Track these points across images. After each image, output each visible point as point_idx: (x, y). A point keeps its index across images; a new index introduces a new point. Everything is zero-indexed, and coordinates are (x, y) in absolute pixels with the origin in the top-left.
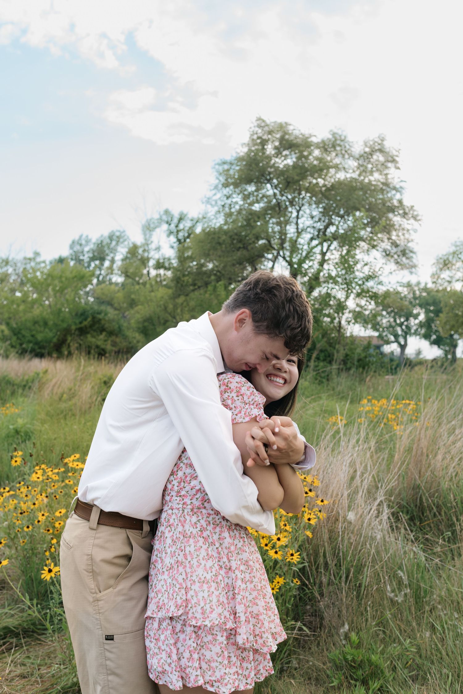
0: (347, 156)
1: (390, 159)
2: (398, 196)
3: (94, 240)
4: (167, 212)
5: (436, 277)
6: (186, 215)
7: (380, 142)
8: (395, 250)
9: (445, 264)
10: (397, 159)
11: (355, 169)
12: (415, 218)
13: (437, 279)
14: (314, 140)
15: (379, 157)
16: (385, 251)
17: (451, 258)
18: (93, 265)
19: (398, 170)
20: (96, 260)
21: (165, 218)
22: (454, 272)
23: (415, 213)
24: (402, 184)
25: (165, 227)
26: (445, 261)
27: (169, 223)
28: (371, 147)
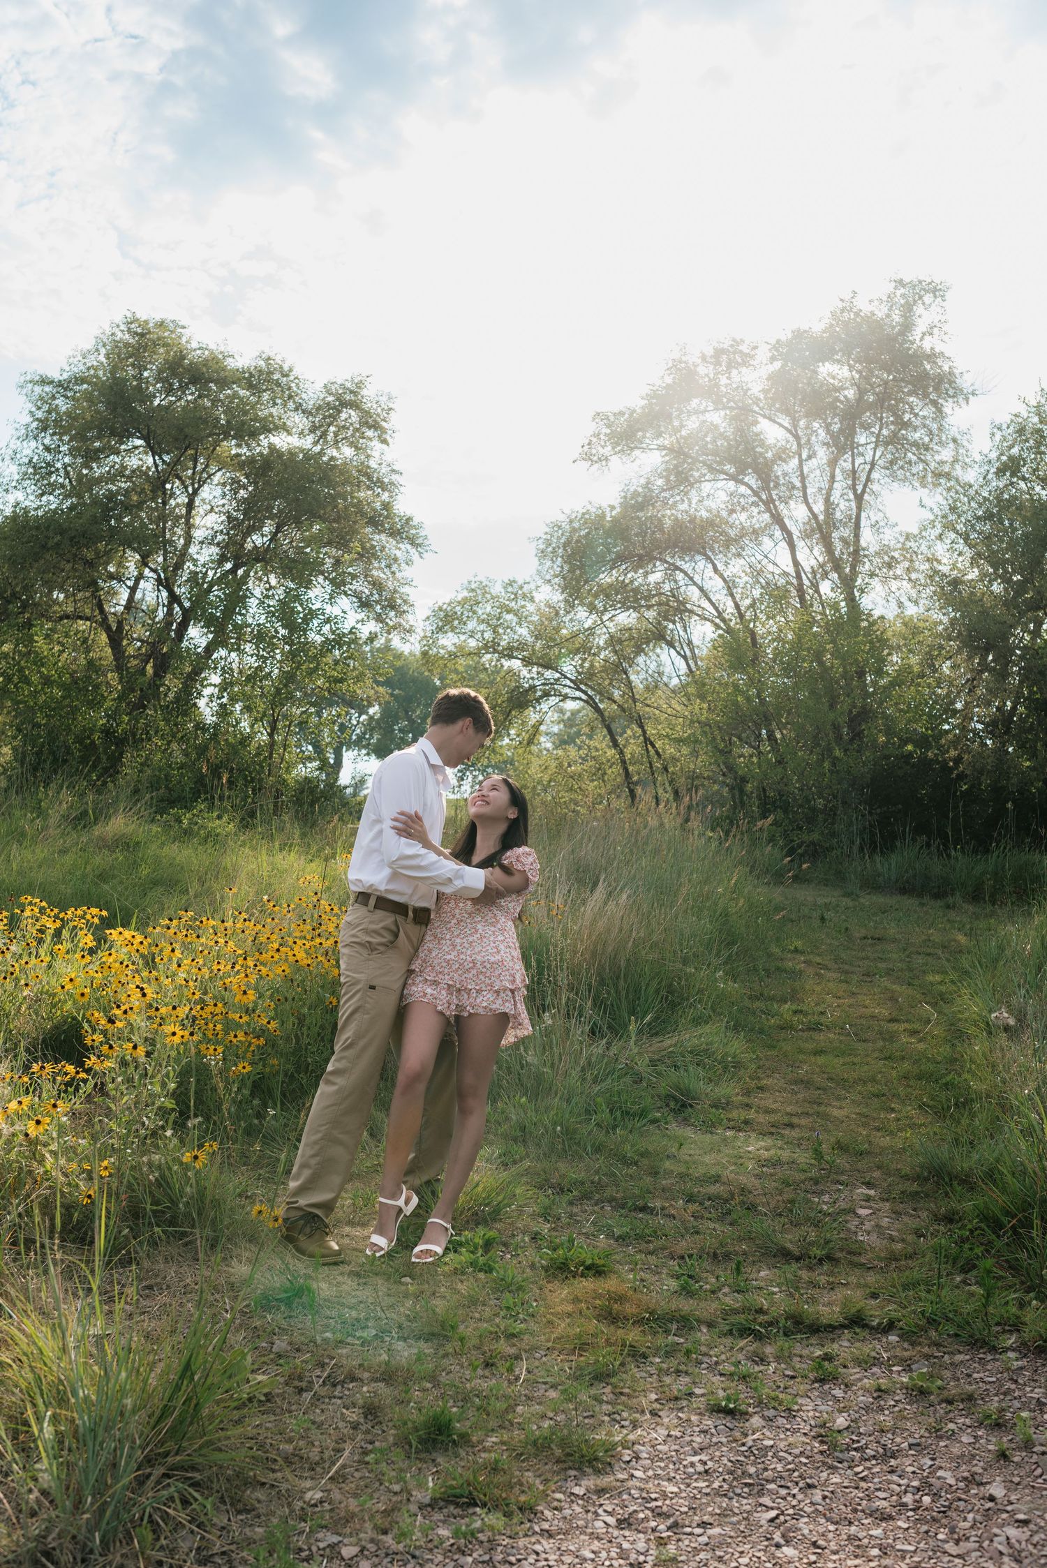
0: (291, 405)
1: (371, 422)
2: (385, 497)
7: (354, 388)
10: (383, 424)
11: (306, 432)
12: (412, 541)
14: (231, 364)
15: (350, 416)
19: (384, 446)
22: (463, 637)
23: (413, 531)
24: (394, 477)
28: (339, 398)
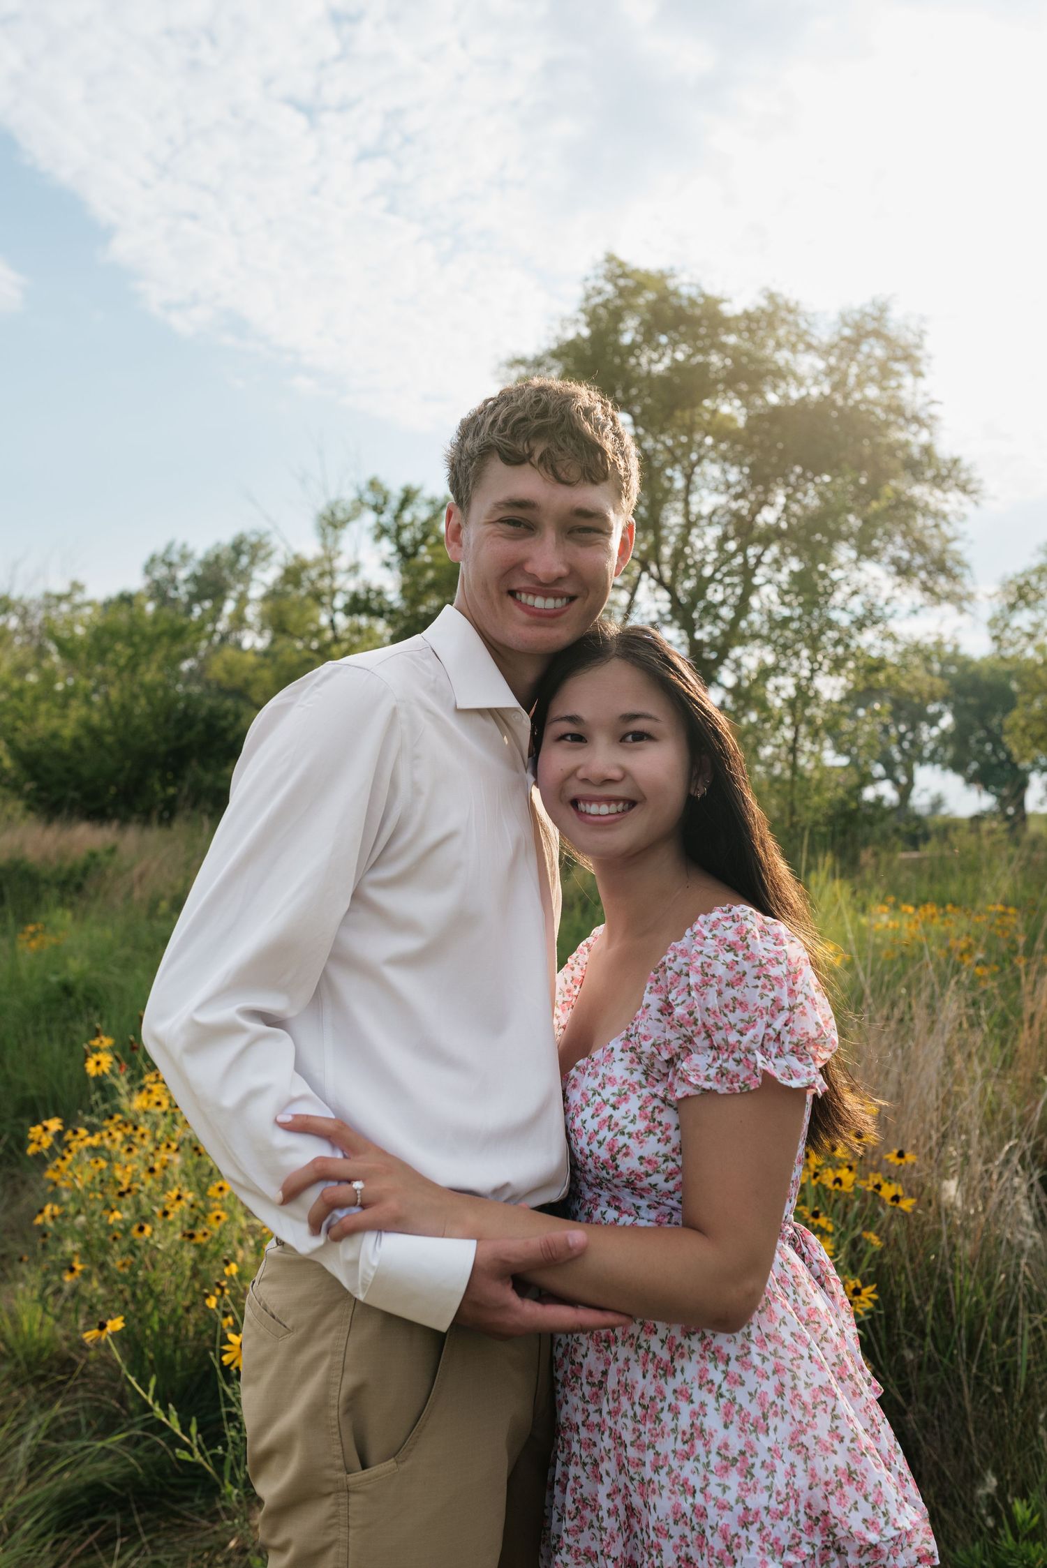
0: (801, 347)
1: (899, 353)
2: (924, 437)
3: (200, 554)
4: (374, 485)
5: (1001, 624)
6: (417, 492)
7: (877, 314)
8: (919, 560)
9: (1022, 596)
10: (916, 353)
11: (822, 376)
12: (963, 489)
13: (1003, 630)
14: (730, 309)
15: (873, 349)
16: (895, 561)
17: (1034, 580)
18: (197, 611)
20: (206, 597)
21: (369, 497)
23: (964, 476)
24: (932, 410)
25: (369, 518)
26: (1020, 588)
27: (378, 510)
28: (857, 327)
